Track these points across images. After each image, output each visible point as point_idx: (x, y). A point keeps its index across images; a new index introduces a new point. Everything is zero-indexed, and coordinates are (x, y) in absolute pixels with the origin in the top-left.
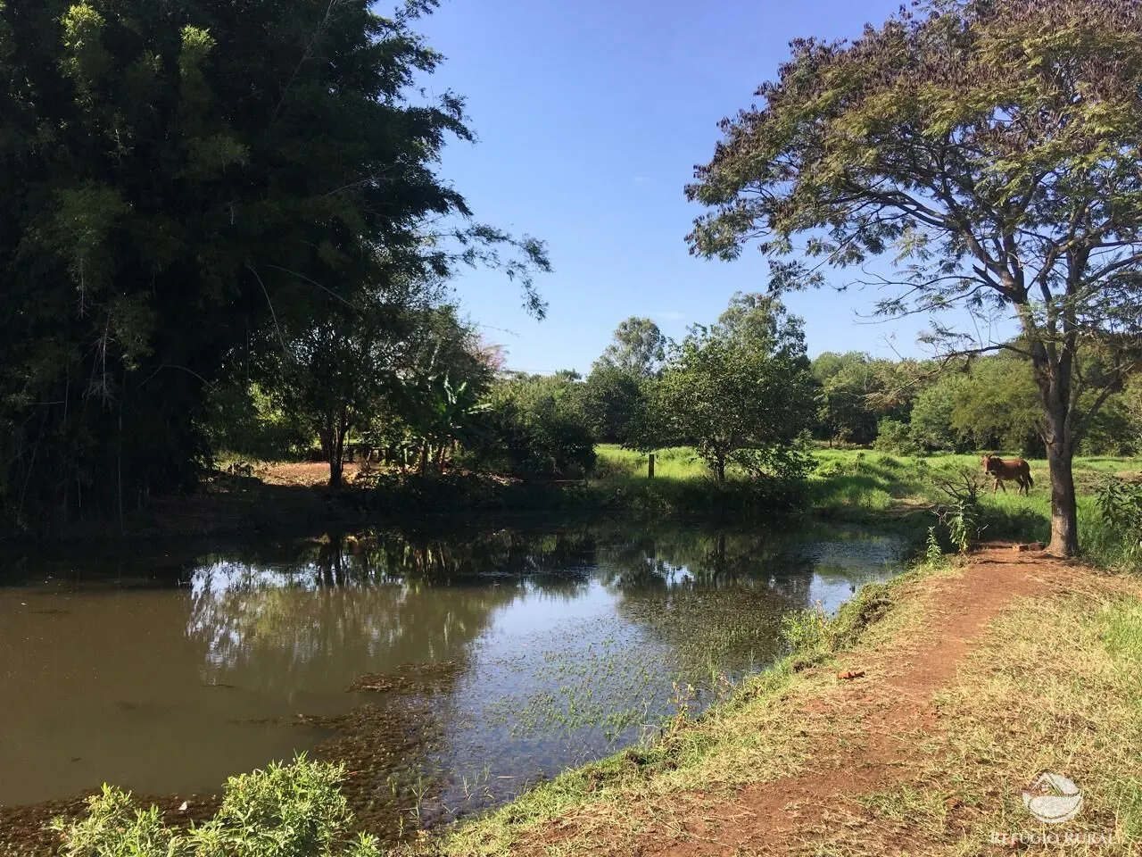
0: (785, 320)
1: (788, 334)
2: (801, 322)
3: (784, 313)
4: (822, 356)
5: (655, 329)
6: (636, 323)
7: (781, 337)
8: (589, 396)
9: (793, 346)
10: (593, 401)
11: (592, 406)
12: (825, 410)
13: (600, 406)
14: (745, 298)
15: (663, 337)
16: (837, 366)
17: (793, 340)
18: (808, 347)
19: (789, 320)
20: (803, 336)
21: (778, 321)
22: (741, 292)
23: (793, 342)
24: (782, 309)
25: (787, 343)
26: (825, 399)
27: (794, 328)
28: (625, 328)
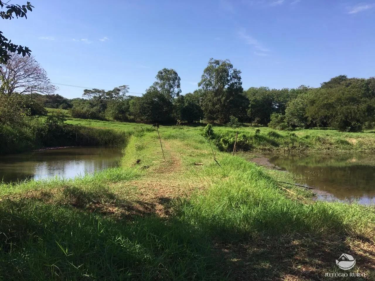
0: (232, 72)
1: (233, 77)
2: (240, 72)
3: (232, 68)
4: (250, 89)
5: (176, 74)
6: (166, 71)
7: (231, 79)
8: (144, 103)
9: (236, 83)
10: (145, 105)
11: (145, 108)
12: (250, 110)
13: (149, 107)
14: (214, 61)
15: (179, 77)
16: (254, 91)
17: (236, 80)
18: (242, 83)
19: (235, 72)
20: (240, 78)
21: (230, 72)
22: (213, 59)
23: (236, 81)
24: (231, 66)
25: (233, 82)
26: (250, 106)
27: (236, 75)
28: (162, 73)
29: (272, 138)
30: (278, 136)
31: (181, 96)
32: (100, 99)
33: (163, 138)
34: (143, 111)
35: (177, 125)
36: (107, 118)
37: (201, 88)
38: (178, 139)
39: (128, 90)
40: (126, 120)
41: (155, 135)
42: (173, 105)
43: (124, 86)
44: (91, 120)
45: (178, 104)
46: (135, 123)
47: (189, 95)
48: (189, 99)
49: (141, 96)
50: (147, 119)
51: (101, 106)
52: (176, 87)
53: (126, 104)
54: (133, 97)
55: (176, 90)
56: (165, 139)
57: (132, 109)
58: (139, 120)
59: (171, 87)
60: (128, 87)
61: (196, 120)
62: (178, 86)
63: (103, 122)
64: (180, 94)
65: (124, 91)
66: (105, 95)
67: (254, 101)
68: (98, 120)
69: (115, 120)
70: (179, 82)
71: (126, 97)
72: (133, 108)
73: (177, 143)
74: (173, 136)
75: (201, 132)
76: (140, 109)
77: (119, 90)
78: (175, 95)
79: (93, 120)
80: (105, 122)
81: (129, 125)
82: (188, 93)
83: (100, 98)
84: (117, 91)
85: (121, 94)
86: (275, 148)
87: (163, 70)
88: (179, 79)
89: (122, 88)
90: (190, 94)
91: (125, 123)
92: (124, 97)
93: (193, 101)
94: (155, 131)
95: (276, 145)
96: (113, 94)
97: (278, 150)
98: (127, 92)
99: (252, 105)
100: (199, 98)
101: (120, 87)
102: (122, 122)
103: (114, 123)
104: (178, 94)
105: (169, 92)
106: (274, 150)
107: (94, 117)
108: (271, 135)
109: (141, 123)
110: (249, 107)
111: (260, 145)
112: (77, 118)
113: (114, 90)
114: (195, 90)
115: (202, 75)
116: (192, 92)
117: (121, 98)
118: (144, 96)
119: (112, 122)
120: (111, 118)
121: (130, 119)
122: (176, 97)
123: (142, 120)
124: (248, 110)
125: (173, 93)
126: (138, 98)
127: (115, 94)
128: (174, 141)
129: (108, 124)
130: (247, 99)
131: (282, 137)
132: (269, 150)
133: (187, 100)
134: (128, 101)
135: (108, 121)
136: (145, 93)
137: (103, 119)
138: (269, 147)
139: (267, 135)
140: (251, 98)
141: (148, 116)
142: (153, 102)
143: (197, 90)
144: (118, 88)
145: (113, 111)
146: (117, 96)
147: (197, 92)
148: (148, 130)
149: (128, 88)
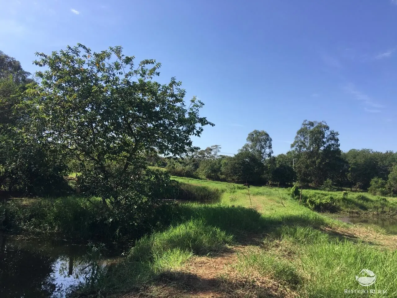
0: (329, 133)
1: (331, 139)
2: (337, 134)
3: (328, 129)
4: (350, 151)
5: (267, 135)
6: (256, 132)
7: (328, 141)
8: (235, 163)
9: (333, 145)
10: (237, 166)
11: (236, 168)
12: (350, 174)
13: (240, 167)
14: (308, 123)
15: (271, 138)
16: (354, 154)
17: (333, 142)
18: (340, 145)
19: (331, 133)
20: (338, 140)
21: (326, 133)
22: (306, 120)
23: (333, 143)
24: (327, 128)
25: (330, 143)
26: (350, 169)
27: (334, 137)
28: (253, 135)
29: (360, 202)
30: (367, 200)
31: (273, 157)
32: (193, 159)
33: (252, 194)
34: (234, 170)
35: (267, 186)
36: (200, 176)
37: (294, 149)
38: (265, 196)
39: (220, 149)
40: (217, 179)
41: (245, 192)
42: (264, 166)
43: (216, 146)
44: (186, 178)
45: (269, 165)
46: (226, 183)
47: (281, 156)
48: (281, 159)
49: (232, 156)
50: (238, 179)
51: (193, 165)
52: (268, 148)
53: (217, 164)
54: (224, 156)
55: (268, 151)
56: (254, 195)
57: (223, 169)
58: (230, 179)
59: (262, 147)
60: (220, 146)
61: (288, 182)
62: (270, 147)
63: (196, 180)
64: (272, 155)
65: (215, 150)
66: (198, 154)
67: (354, 164)
68: (192, 179)
69: (208, 179)
70: (270, 143)
71: (218, 156)
72: (225, 168)
73: (263, 198)
74: (260, 193)
75: (288, 193)
76: (231, 169)
77: (211, 150)
78: (267, 156)
79: (188, 178)
80: (199, 180)
81: (221, 183)
82: (280, 154)
83: (193, 157)
84: (209, 150)
85: (213, 153)
86: (364, 212)
87: (254, 132)
88: (271, 140)
89: (214, 148)
90: (283, 155)
91: (217, 182)
92: (216, 157)
93: (286, 162)
94: (245, 189)
95: (365, 208)
96: (205, 153)
97: (366, 213)
98: (219, 151)
99: (352, 168)
100: (292, 159)
101: (212, 146)
102: (214, 181)
103: (206, 182)
104: (269, 155)
105: (260, 152)
106: (362, 213)
107: (189, 175)
108: (360, 199)
109: (232, 182)
110: (349, 171)
111: (348, 208)
112: (174, 176)
113: (206, 150)
114: (288, 151)
115: (295, 136)
116: (285, 153)
117: (213, 157)
118: (236, 156)
119: (205, 181)
120: (204, 177)
121: (222, 179)
122: (267, 158)
123: (233, 180)
124: (348, 174)
125: (265, 154)
126: (230, 158)
127: (207, 154)
128: (261, 197)
129: (201, 182)
130: (347, 163)
131: (372, 201)
132: (357, 213)
133: (280, 161)
134: (220, 160)
135: (201, 179)
136: (237, 153)
137: (196, 177)
138: (357, 211)
139: (356, 199)
140: (351, 161)
141: (240, 176)
142: (244, 162)
143: (290, 151)
144: (210, 147)
145: (206, 171)
146: (208, 155)
147: (290, 153)
148: (239, 188)
149: (220, 148)
